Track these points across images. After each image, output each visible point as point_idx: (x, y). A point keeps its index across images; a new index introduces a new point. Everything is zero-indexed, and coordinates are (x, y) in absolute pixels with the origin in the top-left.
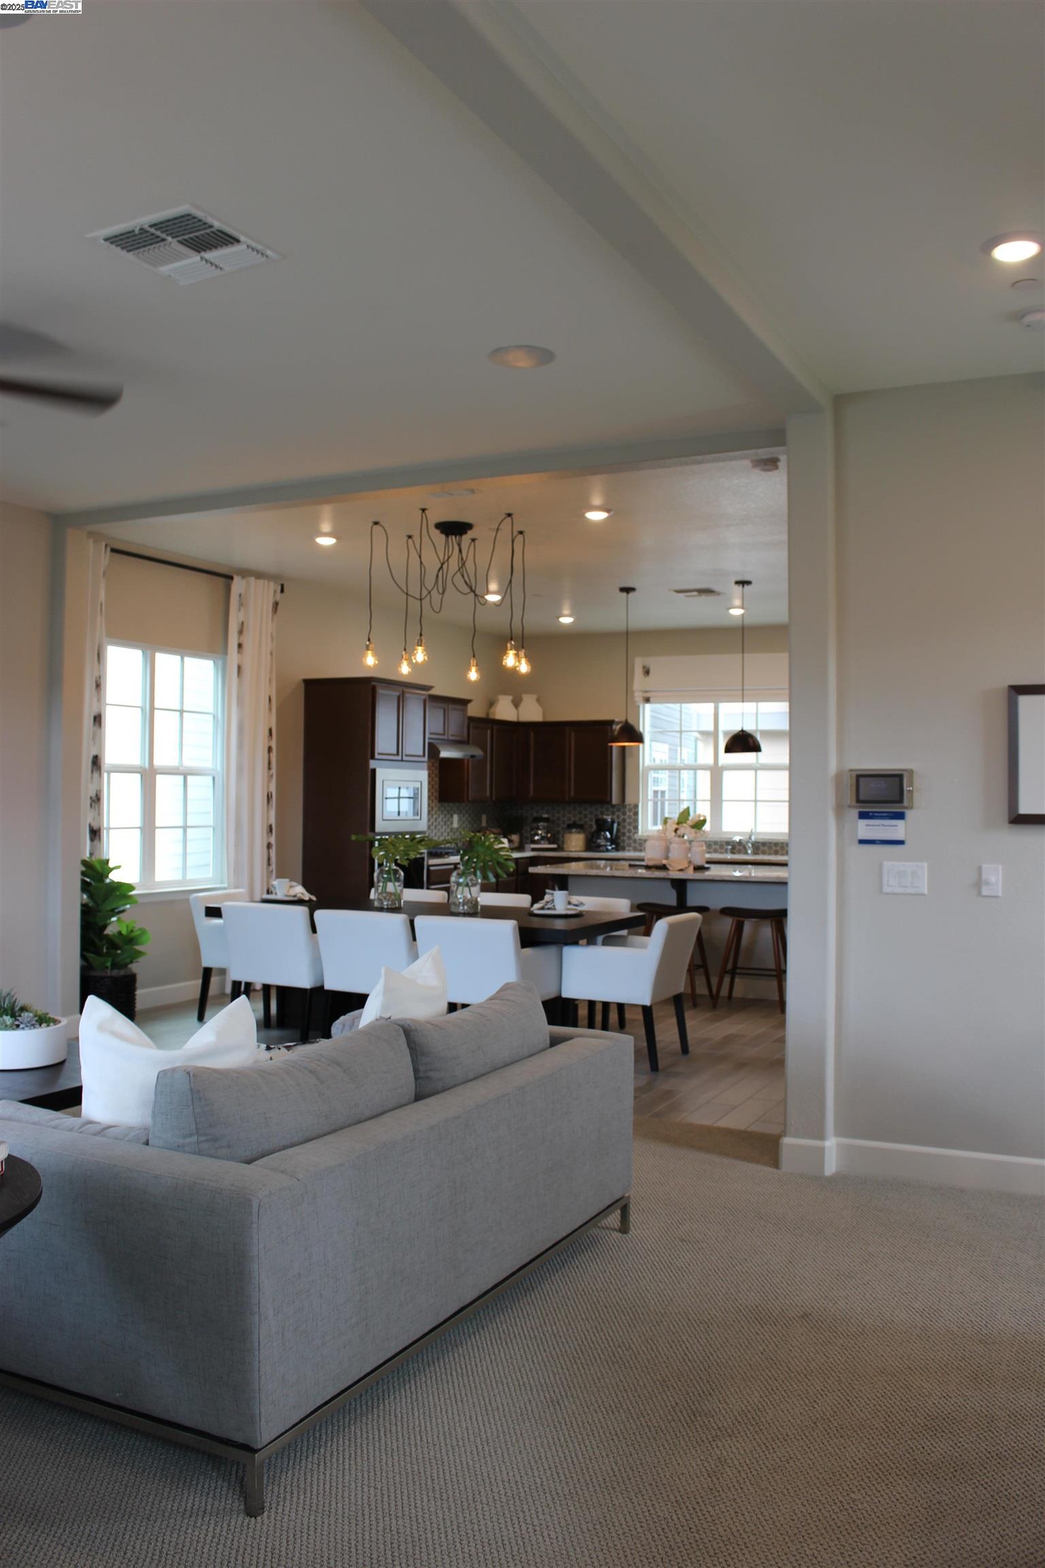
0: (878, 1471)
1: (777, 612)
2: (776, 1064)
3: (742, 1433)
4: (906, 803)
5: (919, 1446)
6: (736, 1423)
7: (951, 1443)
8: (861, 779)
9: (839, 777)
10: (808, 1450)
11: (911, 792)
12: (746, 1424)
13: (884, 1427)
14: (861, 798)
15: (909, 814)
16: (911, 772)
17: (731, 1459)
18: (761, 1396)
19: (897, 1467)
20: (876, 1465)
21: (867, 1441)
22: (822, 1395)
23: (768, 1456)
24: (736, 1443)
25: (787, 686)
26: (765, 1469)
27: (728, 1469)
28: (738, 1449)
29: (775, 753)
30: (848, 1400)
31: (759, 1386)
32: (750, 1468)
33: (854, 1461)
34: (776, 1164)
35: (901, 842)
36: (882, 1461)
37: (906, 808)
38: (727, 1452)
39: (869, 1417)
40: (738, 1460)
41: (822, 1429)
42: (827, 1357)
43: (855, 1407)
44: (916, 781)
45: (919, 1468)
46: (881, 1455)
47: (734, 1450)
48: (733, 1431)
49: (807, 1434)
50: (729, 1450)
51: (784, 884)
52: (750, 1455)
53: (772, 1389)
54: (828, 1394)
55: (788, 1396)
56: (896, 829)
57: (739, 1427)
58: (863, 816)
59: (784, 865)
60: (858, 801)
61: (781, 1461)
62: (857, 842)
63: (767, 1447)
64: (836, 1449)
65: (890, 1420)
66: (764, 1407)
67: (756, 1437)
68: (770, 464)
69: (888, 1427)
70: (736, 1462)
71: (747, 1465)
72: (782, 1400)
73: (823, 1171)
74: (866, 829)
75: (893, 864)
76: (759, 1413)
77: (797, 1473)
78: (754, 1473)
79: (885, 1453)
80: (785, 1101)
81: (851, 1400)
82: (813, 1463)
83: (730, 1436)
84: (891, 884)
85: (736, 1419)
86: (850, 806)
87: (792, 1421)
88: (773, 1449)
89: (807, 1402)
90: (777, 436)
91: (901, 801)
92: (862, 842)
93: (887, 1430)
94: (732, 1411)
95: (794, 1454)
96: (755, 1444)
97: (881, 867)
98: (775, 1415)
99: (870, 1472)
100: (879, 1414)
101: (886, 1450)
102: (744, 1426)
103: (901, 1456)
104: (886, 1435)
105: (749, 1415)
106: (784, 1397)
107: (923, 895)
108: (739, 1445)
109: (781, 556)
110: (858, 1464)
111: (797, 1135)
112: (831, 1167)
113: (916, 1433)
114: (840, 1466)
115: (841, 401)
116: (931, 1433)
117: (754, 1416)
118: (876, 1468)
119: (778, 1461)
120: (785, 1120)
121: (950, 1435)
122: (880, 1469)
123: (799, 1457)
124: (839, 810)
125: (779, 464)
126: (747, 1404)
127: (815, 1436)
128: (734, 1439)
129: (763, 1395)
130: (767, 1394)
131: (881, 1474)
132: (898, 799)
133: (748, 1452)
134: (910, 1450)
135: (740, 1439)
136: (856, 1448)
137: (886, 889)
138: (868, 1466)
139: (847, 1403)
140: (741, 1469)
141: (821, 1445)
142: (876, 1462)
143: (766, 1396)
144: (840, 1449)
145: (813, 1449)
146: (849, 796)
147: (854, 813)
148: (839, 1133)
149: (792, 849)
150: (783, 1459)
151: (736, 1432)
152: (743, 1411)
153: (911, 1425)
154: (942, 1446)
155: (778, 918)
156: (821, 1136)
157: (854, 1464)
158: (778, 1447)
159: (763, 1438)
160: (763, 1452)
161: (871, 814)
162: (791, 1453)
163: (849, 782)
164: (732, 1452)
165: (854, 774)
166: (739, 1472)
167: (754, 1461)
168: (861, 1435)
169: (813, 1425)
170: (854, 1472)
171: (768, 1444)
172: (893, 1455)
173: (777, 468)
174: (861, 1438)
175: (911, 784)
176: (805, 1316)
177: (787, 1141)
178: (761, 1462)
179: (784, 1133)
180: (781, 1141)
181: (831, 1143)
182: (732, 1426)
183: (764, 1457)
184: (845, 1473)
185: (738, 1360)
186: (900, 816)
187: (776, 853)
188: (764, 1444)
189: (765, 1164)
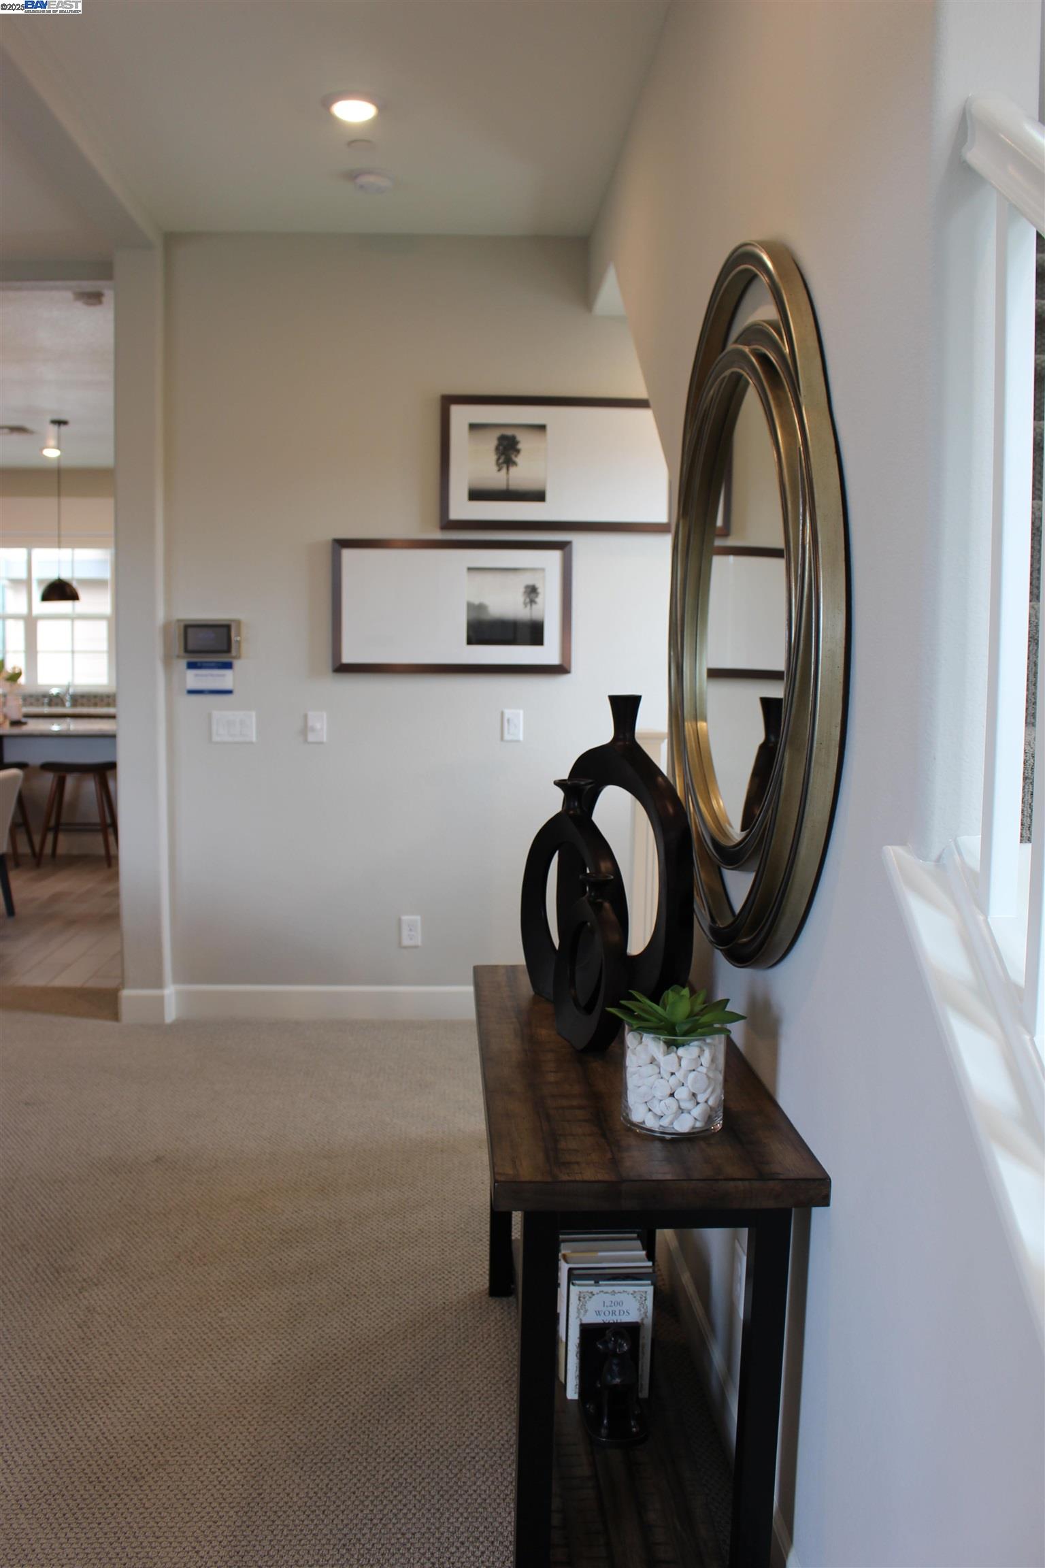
0: (241, 1288)
1: (101, 454)
2: (109, 918)
3: (108, 1280)
4: (234, 653)
5: (277, 1259)
6: (102, 1272)
7: (305, 1250)
8: (190, 631)
9: (166, 628)
10: (174, 1283)
11: (239, 642)
12: (111, 1271)
13: (243, 1248)
14: (190, 647)
15: (237, 664)
16: (238, 622)
17: (100, 1306)
18: (123, 1242)
19: (258, 1282)
20: (240, 1283)
21: (228, 1264)
22: (182, 1230)
23: (136, 1296)
24: (103, 1290)
25: (112, 532)
26: (134, 1309)
27: (97, 1316)
28: (105, 1295)
29: (97, 603)
30: (208, 1230)
31: (120, 1233)
32: (119, 1311)
33: (219, 1284)
34: (115, 1016)
35: (229, 692)
36: (244, 1278)
37: (235, 658)
38: (95, 1300)
39: (229, 1242)
40: (107, 1306)
41: (185, 1261)
42: (184, 1195)
43: (215, 1235)
44: (244, 631)
45: (279, 1278)
46: (243, 1274)
47: (102, 1298)
48: (98, 1280)
49: (172, 1269)
50: (96, 1298)
51: (112, 737)
52: (118, 1299)
53: (134, 1234)
54: (188, 1228)
55: (150, 1237)
56: (223, 679)
57: (104, 1275)
58: (192, 666)
59: (112, 717)
60: (186, 650)
61: (149, 1298)
62: (185, 692)
63: (134, 1288)
64: (201, 1277)
65: (248, 1241)
66: (127, 1251)
67: (123, 1281)
68: (94, 298)
69: (247, 1248)
70: (105, 1308)
71: (116, 1309)
72: (145, 1241)
73: (163, 1018)
74: (195, 679)
75: (223, 715)
76: (123, 1258)
77: (165, 1306)
78: (124, 1314)
79: (247, 1271)
80: (121, 953)
81: (210, 1229)
82: (180, 1294)
83: (96, 1285)
84: (221, 734)
85: (101, 1268)
86: (178, 657)
87: (156, 1259)
88: (140, 1288)
89: (169, 1239)
90: (104, 269)
91: (229, 650)
92: (191, 692)
93: (246, 1250)
94: (95, 1261)
95: (161, 1289)
96: (122, 1288)
97: (210, 716)
98: (138, 1257)
99: (235, 1291)
100: (238, 1237)
101: (247, 1268)
102: (109, 1273)
103: (261, 1271)
104: (246, 1255)
105: (114, 1262)
106: (145, 1239)
107: (251, 743)
108: (106, 1292)
109: (106, 398)
110: (222, 1286)
111: (135, 987)
112: (171, 1013)
113: (274, 1248)
114: (206, 1291)
115: (172, 240)
116: (287, 1245)
117: (119, 1262)
118: (239, 1286)
119: (146, 1299)
120: (123, 971)
121: (304, 1244)
122: (243, 1286)
123: (166, 1291)
124: (168, 661)
125: (105, 299)
126: (109, 1251)
127: (180, 1268)
128: (101, 1287)
129: (125, 1241)
130: (129, 1238)
131: (244, 1290)
132: (225, 648)
133: (115, 1296)
134: (270, 1264)
135: (107, 1286)
136: (220, 1272)
137: (216, 738)
138: (232, 1286)
139: (207, 1233)
140: (110, 1313)
141: (186, 1276)
142: (240, 1281)
143: (129, 1241)
144: (204, 1276)
145: (178, 1281)
146: (178, 647)
147: (183, 663)
148: (176, 980)
149: (120, 700)
150: (151, 1296)
151: (102, 1280)
152: (106, 1259)
153: (268, 1242)
154: (298, 1255)
155: (105, 771)
156: (159, 984)
157: (218, 1286)
158: (145, 1286)
159: (130, 1281)
160: (131, 1293)
161: (199, 665)
162: (158, 1288)
163: (177, 633)
164: (100, 1300)
165: (182, 624)
166: (109, 1316)
167: (123, 1303)
168: (222, 1259)
169: (177, 1259)
170: (220, 1294)
171: (134, 1285)
172: (254, 1271)
173: (100, 302)
174: (223, 1262)
175: (239, 634)
176: (158, 1160)
177: (126, 993)
178: (130, 1303)
179: (122, 985)
180: (120, 994)
181: (170, 991)
182: (97, 1275)
183: (132, 1298)
184: (211, 1296)
185: (96, 1211)
186: (228, 666)
187: (95, 705)
188: (131, 1285)
189: (106, 1018)
